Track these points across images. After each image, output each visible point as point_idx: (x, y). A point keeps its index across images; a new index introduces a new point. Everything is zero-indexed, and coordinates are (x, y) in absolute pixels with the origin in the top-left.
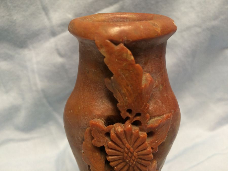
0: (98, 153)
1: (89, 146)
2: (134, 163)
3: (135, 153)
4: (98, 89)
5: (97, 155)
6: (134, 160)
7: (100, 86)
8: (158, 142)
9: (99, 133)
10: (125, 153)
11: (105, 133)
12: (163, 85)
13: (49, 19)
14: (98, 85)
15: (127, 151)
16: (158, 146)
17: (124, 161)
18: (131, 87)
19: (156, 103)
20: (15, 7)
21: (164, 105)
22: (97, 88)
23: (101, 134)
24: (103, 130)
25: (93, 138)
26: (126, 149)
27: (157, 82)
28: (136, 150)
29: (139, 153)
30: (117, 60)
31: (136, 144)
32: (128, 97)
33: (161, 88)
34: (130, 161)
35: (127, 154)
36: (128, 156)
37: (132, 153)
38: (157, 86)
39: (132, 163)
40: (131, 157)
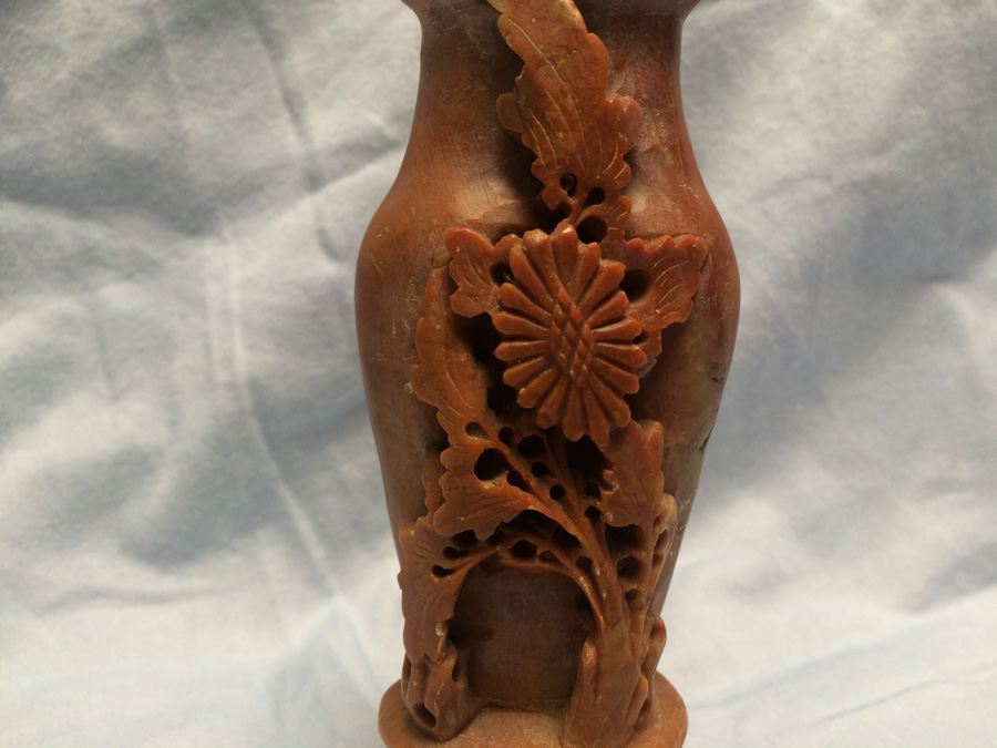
0: (466, 354)
1: (438, 327)
2: (585, 367)
3: (586, 326)
4: (475, 146)
5: (463, 359)
6: (583, 358)
7: (481, 138)
8: (662, 315)
9: (474, 266)
10: (554, 323)
11: (491, 263)
12: (673, 149)
13: (302, 133)
14: (476, 134)
15: (560, 312)
16: (663, 331)
17: (551, 360)
18: (574, 99)
19: (652, 200)
20: (190, 88)
21: (678, 211)
22: (472, 145)
23: (479, 270)
24: (486, 254)
25: (452, 286)
26: (558, 306)
27: (653, 134)
28: (591, 319)
29: (600, 330)
30: (534, 20)
31: (588, 295)
32: (565, 132)
33: (669, 157)
34: (570, 357)
35: (562, 326)
36: (564, 338)
37: (577, 327)
38: (654, 150)
39: (578, 369)
40: (573, 343)
